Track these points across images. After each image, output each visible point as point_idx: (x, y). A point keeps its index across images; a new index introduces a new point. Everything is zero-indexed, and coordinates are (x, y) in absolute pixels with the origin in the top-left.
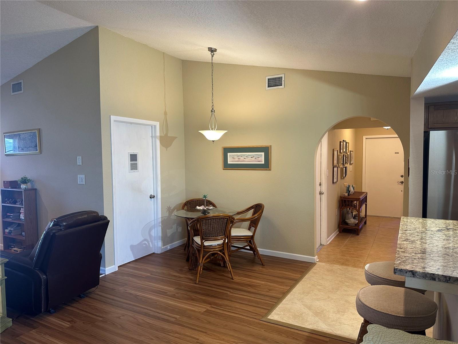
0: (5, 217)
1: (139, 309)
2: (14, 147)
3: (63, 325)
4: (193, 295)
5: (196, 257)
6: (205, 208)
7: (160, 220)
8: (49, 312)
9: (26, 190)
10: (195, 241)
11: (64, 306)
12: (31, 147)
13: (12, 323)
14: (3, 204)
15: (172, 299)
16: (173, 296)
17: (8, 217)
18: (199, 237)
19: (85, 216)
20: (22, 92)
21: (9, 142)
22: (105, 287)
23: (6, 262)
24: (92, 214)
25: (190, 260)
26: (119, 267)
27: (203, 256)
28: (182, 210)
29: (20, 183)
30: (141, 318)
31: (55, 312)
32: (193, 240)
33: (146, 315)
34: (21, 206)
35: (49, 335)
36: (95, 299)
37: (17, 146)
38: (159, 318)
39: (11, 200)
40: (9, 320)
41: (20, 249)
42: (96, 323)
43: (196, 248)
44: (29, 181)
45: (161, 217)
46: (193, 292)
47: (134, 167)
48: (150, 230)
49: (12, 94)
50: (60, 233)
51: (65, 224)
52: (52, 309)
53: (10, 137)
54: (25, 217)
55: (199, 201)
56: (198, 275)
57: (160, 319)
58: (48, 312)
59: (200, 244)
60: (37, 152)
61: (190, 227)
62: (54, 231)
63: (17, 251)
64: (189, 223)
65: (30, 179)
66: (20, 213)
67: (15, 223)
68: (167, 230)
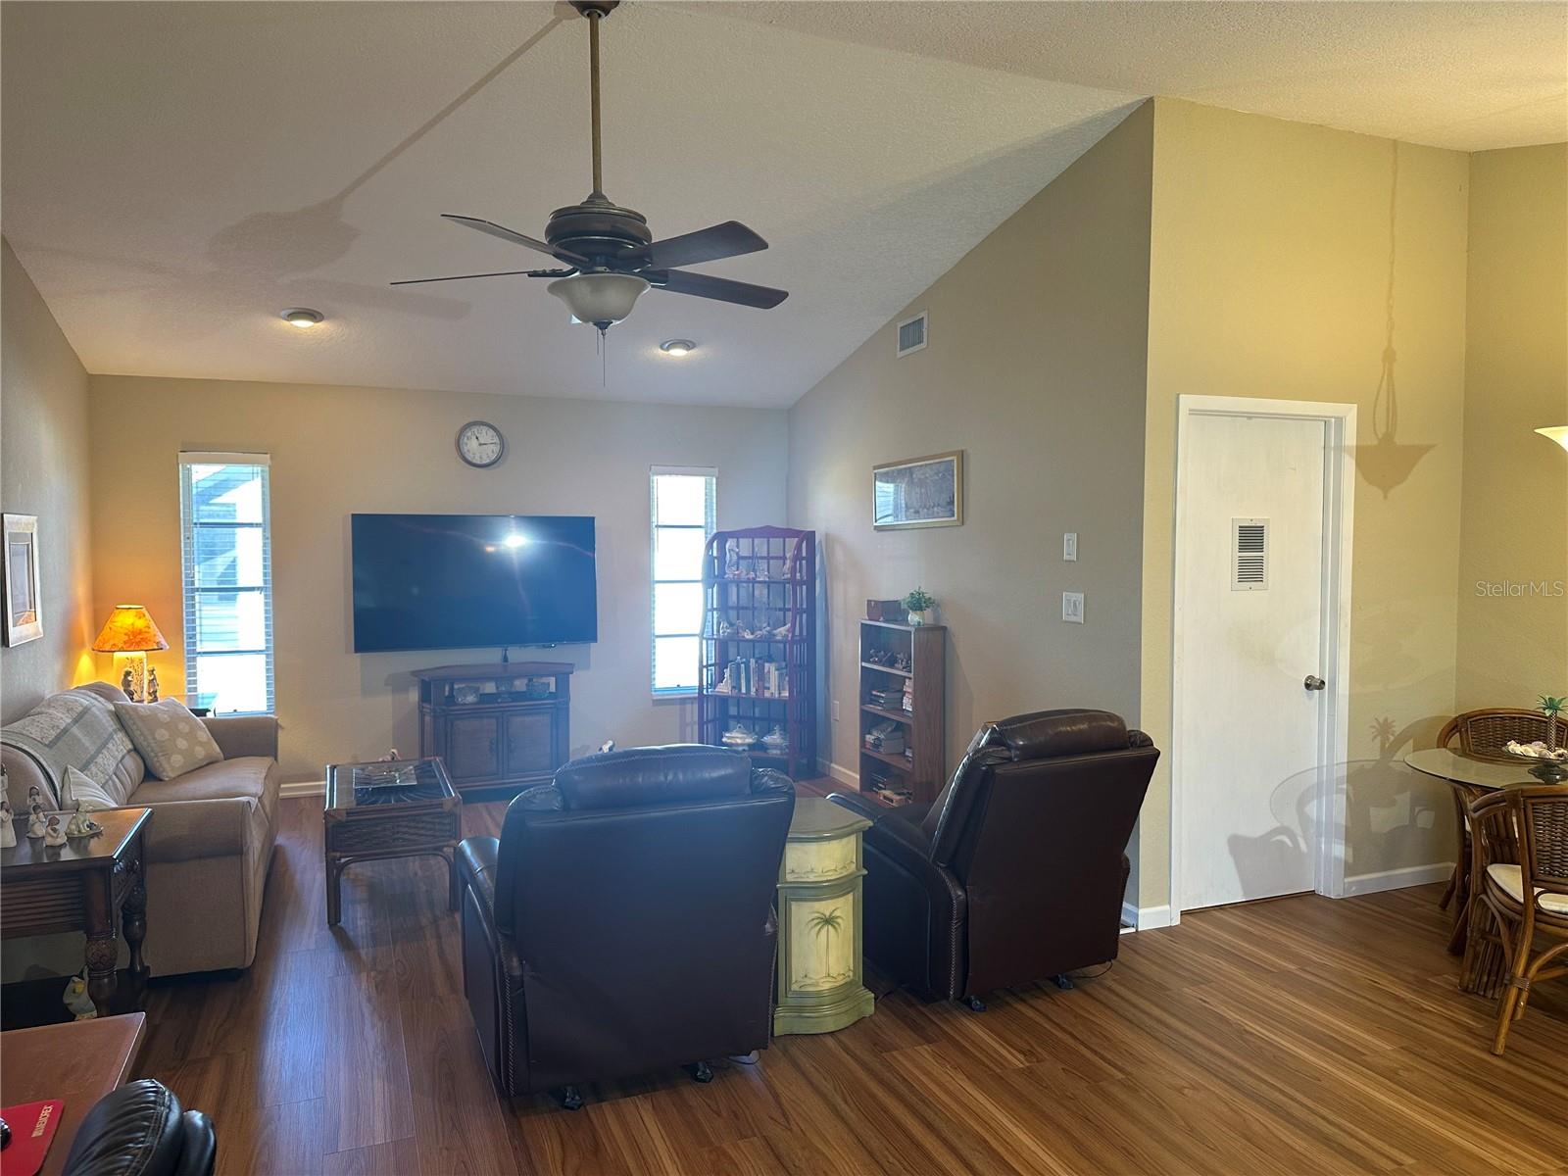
0: (868, 699)
1: (1251, 1081)
2: (896, 507)
3: (1005, 1059)
4: (1480, 1097)
5: (1499, 947)
6: (1552, 756)
7: (1343, 771)
8: (968, 1003)
9: (919, 628)
10: (1494, 881)
11: (1008, 999)
12: (939, 505)
13: (873, 1008)
14: (864, 664)
15: (1381, 1084)
16: (1390, 1075)
17: (874, 700)
18: (1515, 870)
19: (1082, 727)
20: (923, 345)
21: (886, 491)
22: (1137, 972)
23: (867, 828)
24: (1104, 723)
25: (1469, 953)
26: (1183, 913)
27: (1531, 950)
28: (1438, 747)
29: (906, 607)
30: (1259, 1118)
31: (985, 1008)
32: (1485, 875)
33: (1276, 1110)
34: (906, 674)
35: (967, 1077)
36: (1101, 1003)
37: (903, 501)
38: (1326, 1140)
39: (882, 653)
40: (868, 996)
41: (899, 794)
42: (1104, 1084)
43: (1499, 912)
44: (930, 603)
45: (1346, 760)
46: (1477, 1084)
47: (1251, 572)
48: (1302, 803)
49: (900, 354)
50: (1009, 768)
51: (1021, 743)
52: (976, 999)
53: (887, 478)
54: (914, 704)
55: (1519, 718)
56: (1506, 1022)
57: (1335, 1145)
58: (965, 1002)
59: (1522, 900)
60: (952, 519)
61: (1472, 822)
62: (990, 762)
63: (892, 801)
64: (1471, 806)
65: (930, 598)
66: (904, 694)
67: (889, 719)
68: (1373, 811)
